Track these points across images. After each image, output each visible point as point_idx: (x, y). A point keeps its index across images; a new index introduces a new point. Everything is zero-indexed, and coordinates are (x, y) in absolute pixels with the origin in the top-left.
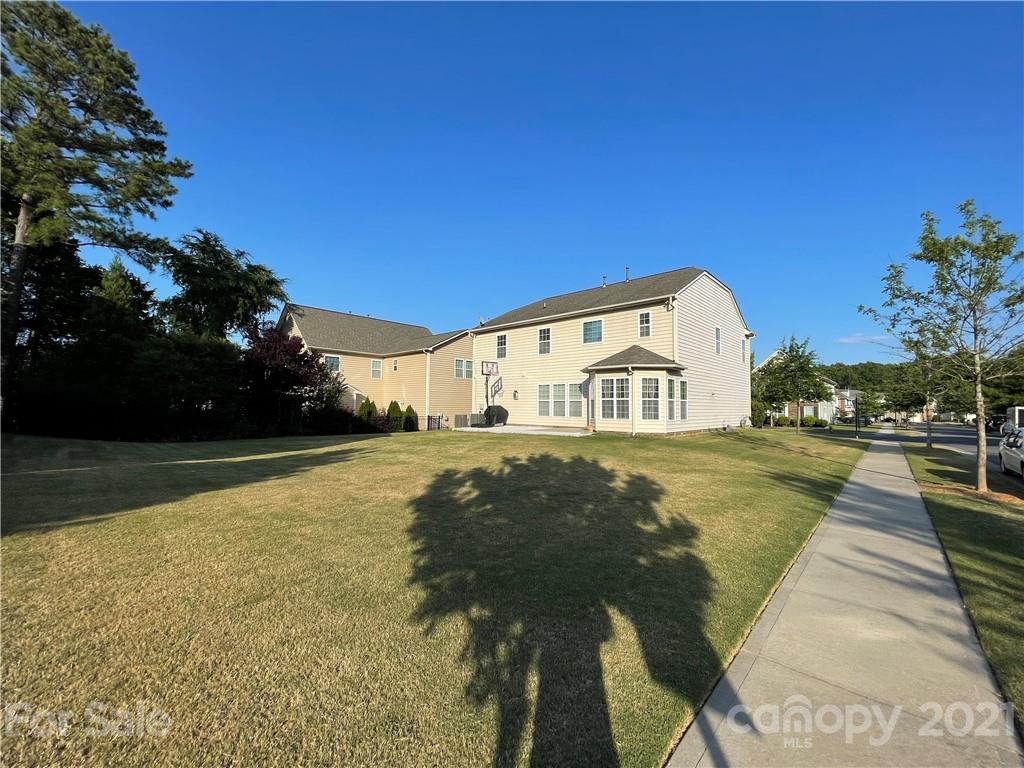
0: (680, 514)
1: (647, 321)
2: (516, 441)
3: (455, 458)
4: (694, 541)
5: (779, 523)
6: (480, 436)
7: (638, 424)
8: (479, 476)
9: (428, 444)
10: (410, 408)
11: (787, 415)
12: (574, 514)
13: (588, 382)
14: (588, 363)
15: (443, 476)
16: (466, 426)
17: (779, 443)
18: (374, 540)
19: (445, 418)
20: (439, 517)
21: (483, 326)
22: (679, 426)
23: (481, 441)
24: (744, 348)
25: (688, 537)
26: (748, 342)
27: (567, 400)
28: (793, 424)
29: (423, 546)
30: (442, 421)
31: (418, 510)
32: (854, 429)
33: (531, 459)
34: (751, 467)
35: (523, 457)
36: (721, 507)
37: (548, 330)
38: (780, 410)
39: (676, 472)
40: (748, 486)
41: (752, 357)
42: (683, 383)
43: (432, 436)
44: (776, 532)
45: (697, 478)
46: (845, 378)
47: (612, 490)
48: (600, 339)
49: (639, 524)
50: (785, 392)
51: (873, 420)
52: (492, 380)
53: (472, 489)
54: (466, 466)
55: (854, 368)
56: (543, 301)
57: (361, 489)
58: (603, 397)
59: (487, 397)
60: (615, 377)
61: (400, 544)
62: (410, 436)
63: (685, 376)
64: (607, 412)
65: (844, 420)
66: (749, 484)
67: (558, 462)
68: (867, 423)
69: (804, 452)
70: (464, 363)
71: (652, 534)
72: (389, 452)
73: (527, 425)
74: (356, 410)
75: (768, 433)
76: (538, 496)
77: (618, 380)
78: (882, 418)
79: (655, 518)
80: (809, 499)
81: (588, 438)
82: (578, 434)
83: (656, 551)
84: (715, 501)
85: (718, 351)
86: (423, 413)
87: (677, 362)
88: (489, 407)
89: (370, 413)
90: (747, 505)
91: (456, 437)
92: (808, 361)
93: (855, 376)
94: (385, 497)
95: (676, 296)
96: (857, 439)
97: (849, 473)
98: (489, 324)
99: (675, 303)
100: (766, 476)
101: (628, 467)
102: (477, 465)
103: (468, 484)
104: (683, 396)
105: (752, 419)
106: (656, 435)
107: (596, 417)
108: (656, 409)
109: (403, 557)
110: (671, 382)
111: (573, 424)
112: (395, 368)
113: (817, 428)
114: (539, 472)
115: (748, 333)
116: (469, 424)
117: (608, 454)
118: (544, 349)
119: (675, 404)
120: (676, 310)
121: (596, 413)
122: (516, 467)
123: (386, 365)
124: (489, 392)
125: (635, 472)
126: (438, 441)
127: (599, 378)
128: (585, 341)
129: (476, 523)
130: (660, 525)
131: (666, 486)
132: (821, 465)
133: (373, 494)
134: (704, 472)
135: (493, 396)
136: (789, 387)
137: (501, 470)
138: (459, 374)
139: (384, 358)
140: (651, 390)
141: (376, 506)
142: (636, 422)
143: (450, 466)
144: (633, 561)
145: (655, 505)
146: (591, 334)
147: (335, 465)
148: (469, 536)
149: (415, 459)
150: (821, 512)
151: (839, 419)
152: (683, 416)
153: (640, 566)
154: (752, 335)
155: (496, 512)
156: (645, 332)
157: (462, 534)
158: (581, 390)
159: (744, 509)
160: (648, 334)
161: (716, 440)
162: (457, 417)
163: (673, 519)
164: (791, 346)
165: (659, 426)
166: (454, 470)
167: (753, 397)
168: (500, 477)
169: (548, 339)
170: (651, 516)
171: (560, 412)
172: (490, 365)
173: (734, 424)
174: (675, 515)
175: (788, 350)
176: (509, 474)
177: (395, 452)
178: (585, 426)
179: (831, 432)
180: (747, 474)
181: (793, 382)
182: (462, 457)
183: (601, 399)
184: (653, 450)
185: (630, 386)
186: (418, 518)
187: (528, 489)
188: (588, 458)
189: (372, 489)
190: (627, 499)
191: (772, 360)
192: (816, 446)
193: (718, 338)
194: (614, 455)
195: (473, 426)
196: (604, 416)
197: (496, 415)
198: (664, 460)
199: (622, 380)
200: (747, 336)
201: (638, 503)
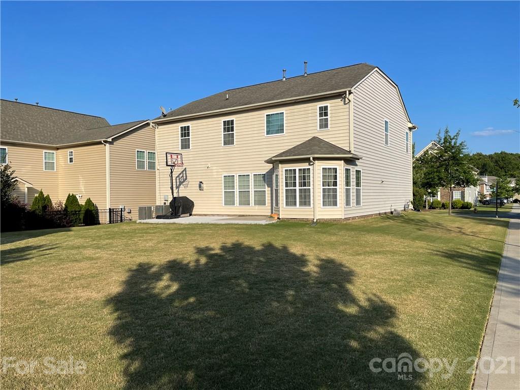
0: (375, 295)
1: (326, 114)
2: (205, 231)
3: (146, 251)
4: (394, 320)
5: (462, 299)
6: (167, 227)
7: (319, 211)
8: (175, 268)
9: (113, 238)
10: (89, 202)
11: (439, 199)
12: (278, 302)
13: (271, 172)
14: (271, 155)
15: (136, 270)
16: (150, 217)
17: (439, 224)
18: (73, 348)
19: (127, 210)
20: (142, 315)
21: (165, 116)
22: (356, 212)
23: (169, 232)
24: (407, 141)
25: (388, 318)
26: (411, 134)
27: (252, 190)
28: (444, 206)
29: (130, 349)
30: (125, 214)
31: (116, 310)
32: (495, 210)
33: (223, 248)
34: (421, 246)
35: (216, 246)
36: (407, 286)
37: (232, 121)
38: (434, 194)
39: (360, 254)
40: (426, 265)
41: (413, 148)
42: (358, 172)
43: (116, 229)
44: (462, 307)
45: (379, 259)
46: (484, 166)
47: (308, 274)
48: (282, 131)
49: (341, 307)
50: (440, 179)
51: (505, 201)
52: (177, 171)
53: (171, 283)
54: (159, 259)
55: (490, 157)
56: (225, 93)
57: (48, 290)
58: (287, 186)
59: (172, 188)
60: (297, 167)
61: (103, 350)
62: (91, 230)
63: (360, 164)
64: (291, 201)
65: (483, 202)
66: (426, 263)
67: (250, 250)
68: (502, 204)
69: (461, 231)
70: (146, 155)
71: (355, 316)
72: (73, 248)
73: (213, 215)
74: (28, 203)
75: (427, 215)
76: (238, 285)
77: (300, 170)
78: (511, 199)
79: (354, 301)
80: (479, 273)
81: (273, 225)
82: (263, 222)
83: (364, 334)
84: (401, 280)
85: (387, 143)
86: (104, 205)
87: (353, 152)
88: (174, 198)
89: (45, 207)
90: (430, 282)
91: (143, 229)
92: (460, 152)
93: (492, 164)
94: (77, 298)
95: (353, 90)
96: (497, 218)
97: (502, 248)
98: (172, 114)
99: (351, 97)
100: (437, 254)
101: (316, 252)
102: (171, 258)
103: (165, 278)
104: (358, 184)
105: (414, 203)
106: (335, 220)
107: (280, 205)
108: (335, 197)
109: (110, 365)
110: (347, 171)
111: (259, 212)
112: (71, 160)
113: (464, 209)
114: (234, 261)
115: (410, 125)
116: (154, 215)
117: (295, 240)
118: (229, 140)
119: (351, 191)
120: (352, 104)
121: (280, 202)
122: (211, 257)
123: (60, 157)
124: (174, 184)
125: (323, 256)
126: (123, 234)
127: (282, 169)
128: (268, 133)
129: (183, 318)
130: (360, 307)
131: (353, 268)
132: (478, 242)
133: (61, 295)
134: (384, 253)
135: (178, 187)
136: (443, 175)
137: (197, 261)
138: (141, 165)
139: (58, 149)
140: (330, 178)
141: (68, 308)
142: (317, 209)
143: (142, 259)
144: (346, 346)
145: (349, 286)
146: (275, 127)
147: (12, 265)
148: (178, 334)
149: (104, 254)
150: (491, 286)
151: (480, 201)
152: (358, 203)
153: (354, 350)
154: (414, 128)
155: (200, 305)
156: (324, 125)
157: (170, 332)
158: (264, 180)
159: (428, 288)
160: (326, 126)
161: (387, 223)
162: (141, 209)
163: (369, 300)
164: (445, 138)
165: (337, 212)
166: (148, 264)
167: (414, 183)
168: (198, 270)
169: (232, 130)
170: (350, 299)
171: (245, 201)
172: (174, 157)
173: (400, 208)
174: (370, 296)
175: (443, 141)
176: (206, 264)
177: (78, 247)
178: (270, 214)
179: (476, 213)
180: (421, 253)
181: (446, 170)
182: (153, 250)
183: (285, 188)
184: (334, 234)
185: (311, 175)
186: (119, 318)
187: (228, 279)
188: (278, 244)
189: (60, 290)
190: (323, 283)
191: (427, 151)
192: (469, 225)
193: (386, 130)
194: (301, 240)
195: (158, 217)
196: (287, 205)
197: (181, 206)
198: (346, 243)
199: (304, 170)
200: (410, 129)
201: (334, 286)
